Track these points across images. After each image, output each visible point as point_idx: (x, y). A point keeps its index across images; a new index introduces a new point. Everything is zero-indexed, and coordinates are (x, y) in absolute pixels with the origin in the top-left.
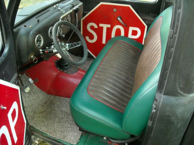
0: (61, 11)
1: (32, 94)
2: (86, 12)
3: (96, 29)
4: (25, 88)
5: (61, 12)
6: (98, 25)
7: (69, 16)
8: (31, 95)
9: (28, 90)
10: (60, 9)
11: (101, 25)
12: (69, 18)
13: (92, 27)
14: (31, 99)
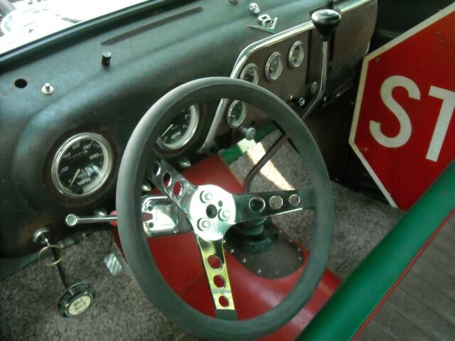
0: (260, 18)
1: (111, 307)
2: (387, 33)
3: (413, 101)
4: (71, 299)
5: (260, 23)
6: (424, 90)
7: (297, 43)
8: (107, 311)
9: (82, 309)
10: (257, 11)
11: (435, 92)
12: (296, 54)
13: (399, 94)
14: (101, 327)
